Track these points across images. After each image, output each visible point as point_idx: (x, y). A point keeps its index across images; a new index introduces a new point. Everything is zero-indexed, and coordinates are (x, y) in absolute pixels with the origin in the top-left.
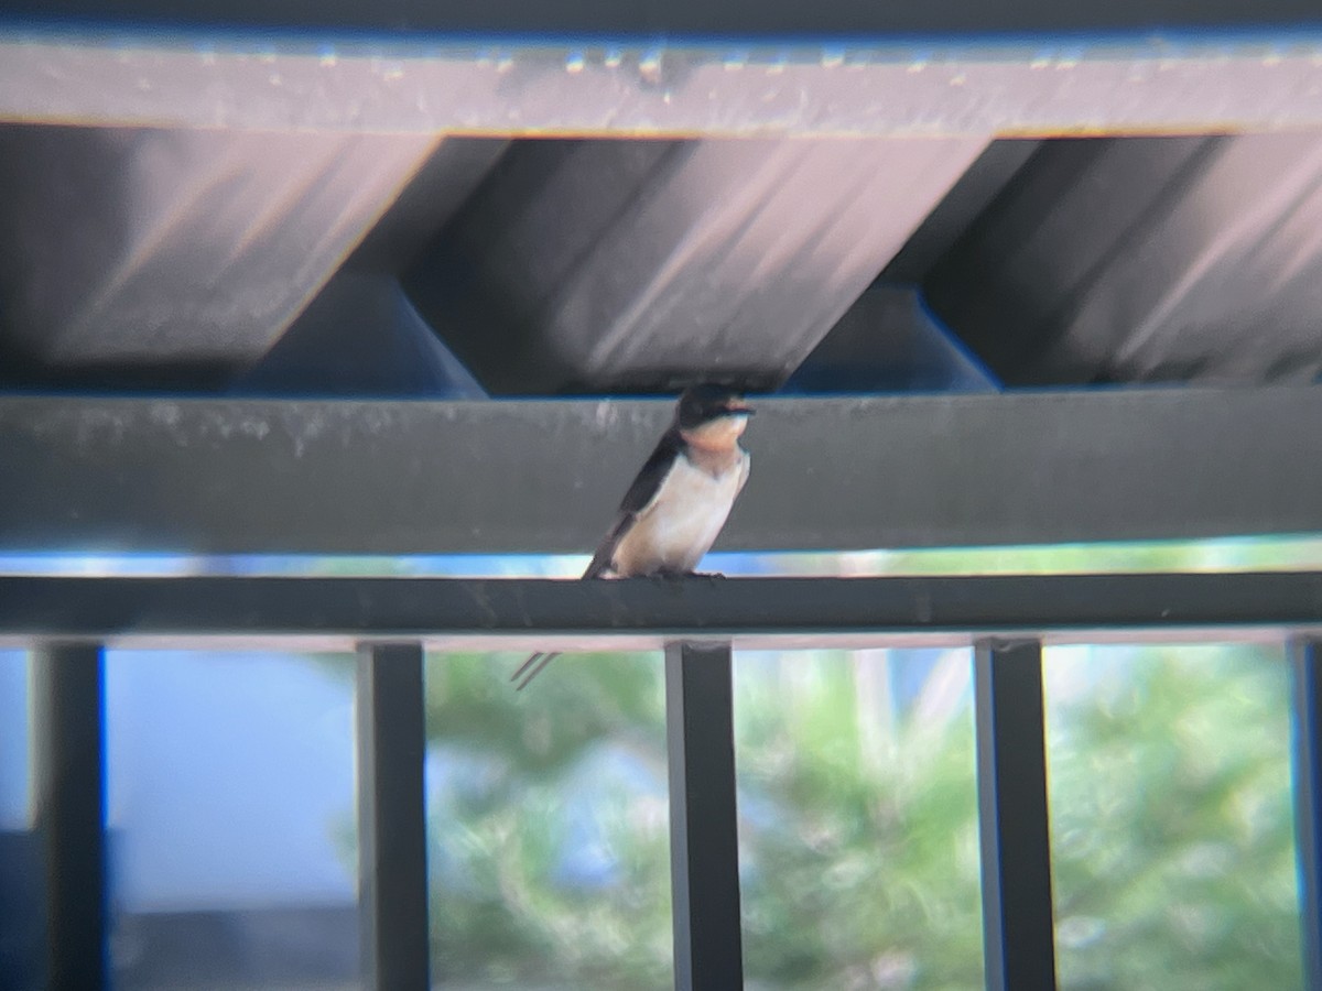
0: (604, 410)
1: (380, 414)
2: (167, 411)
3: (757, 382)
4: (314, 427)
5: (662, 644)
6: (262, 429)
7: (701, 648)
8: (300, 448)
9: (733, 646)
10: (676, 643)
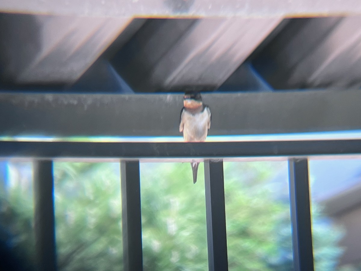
0: (169, 97)
1: (107, 98)
2: (49, 97)
3: (209, 89)
4: (89, 102)
5: (203, 160)
6: (75, 102)
7: (214, 161)
8: (86, 107)
9: (223, 161)
10: (207, 160)
